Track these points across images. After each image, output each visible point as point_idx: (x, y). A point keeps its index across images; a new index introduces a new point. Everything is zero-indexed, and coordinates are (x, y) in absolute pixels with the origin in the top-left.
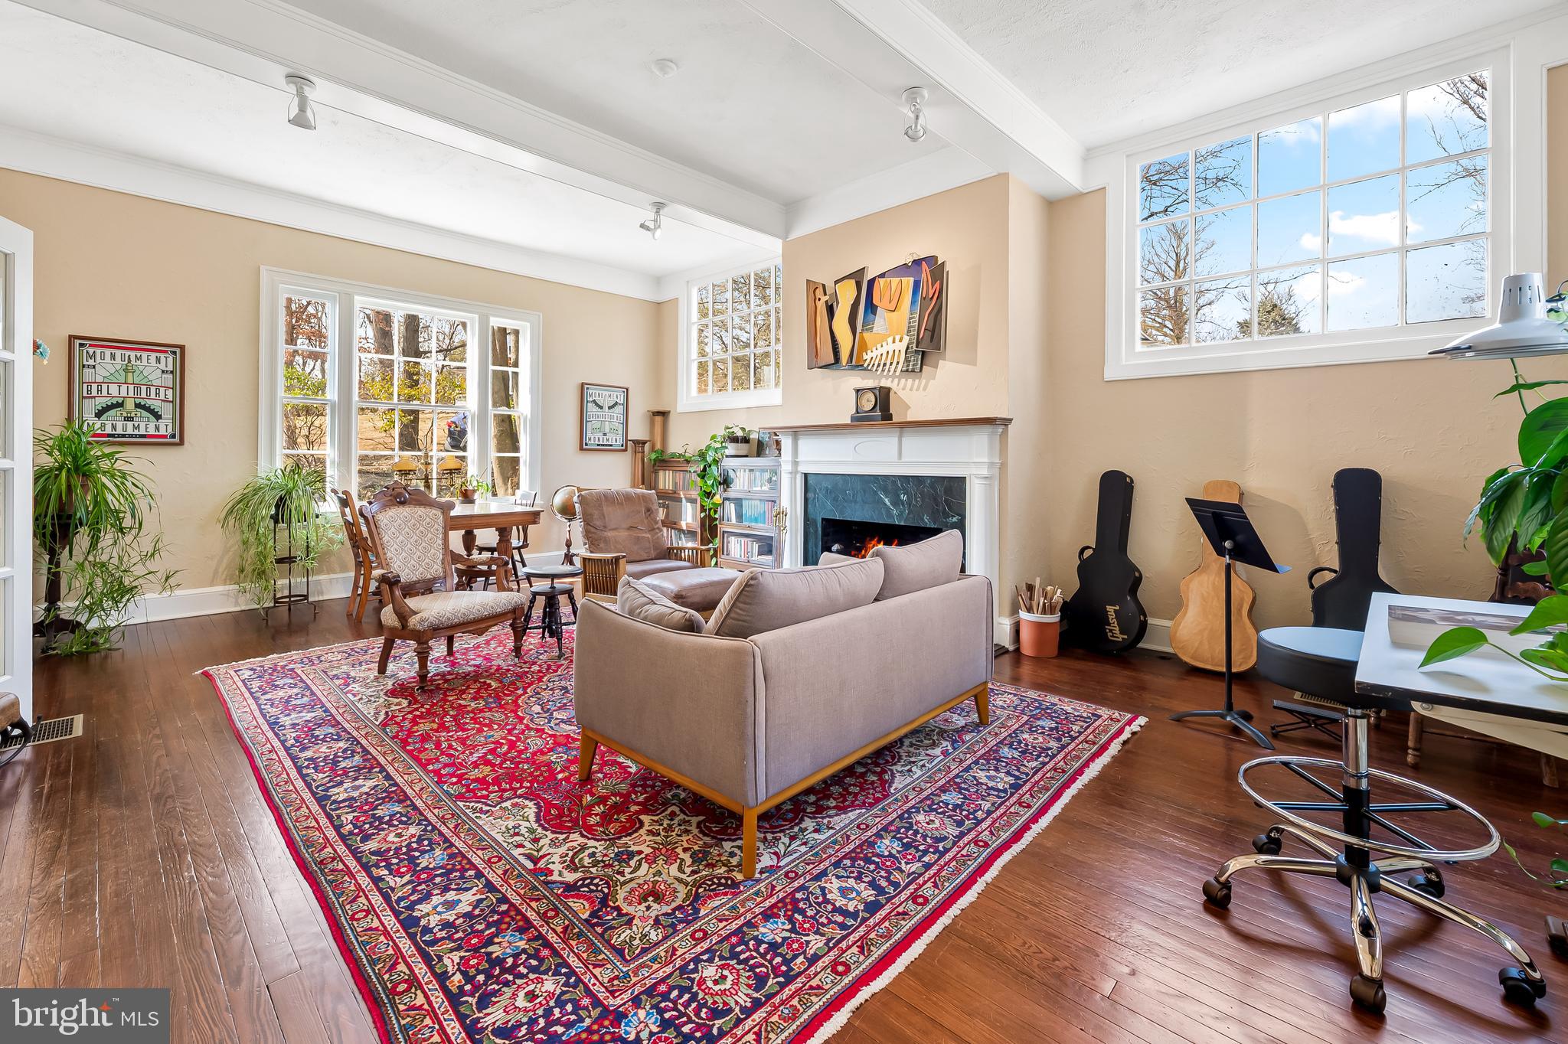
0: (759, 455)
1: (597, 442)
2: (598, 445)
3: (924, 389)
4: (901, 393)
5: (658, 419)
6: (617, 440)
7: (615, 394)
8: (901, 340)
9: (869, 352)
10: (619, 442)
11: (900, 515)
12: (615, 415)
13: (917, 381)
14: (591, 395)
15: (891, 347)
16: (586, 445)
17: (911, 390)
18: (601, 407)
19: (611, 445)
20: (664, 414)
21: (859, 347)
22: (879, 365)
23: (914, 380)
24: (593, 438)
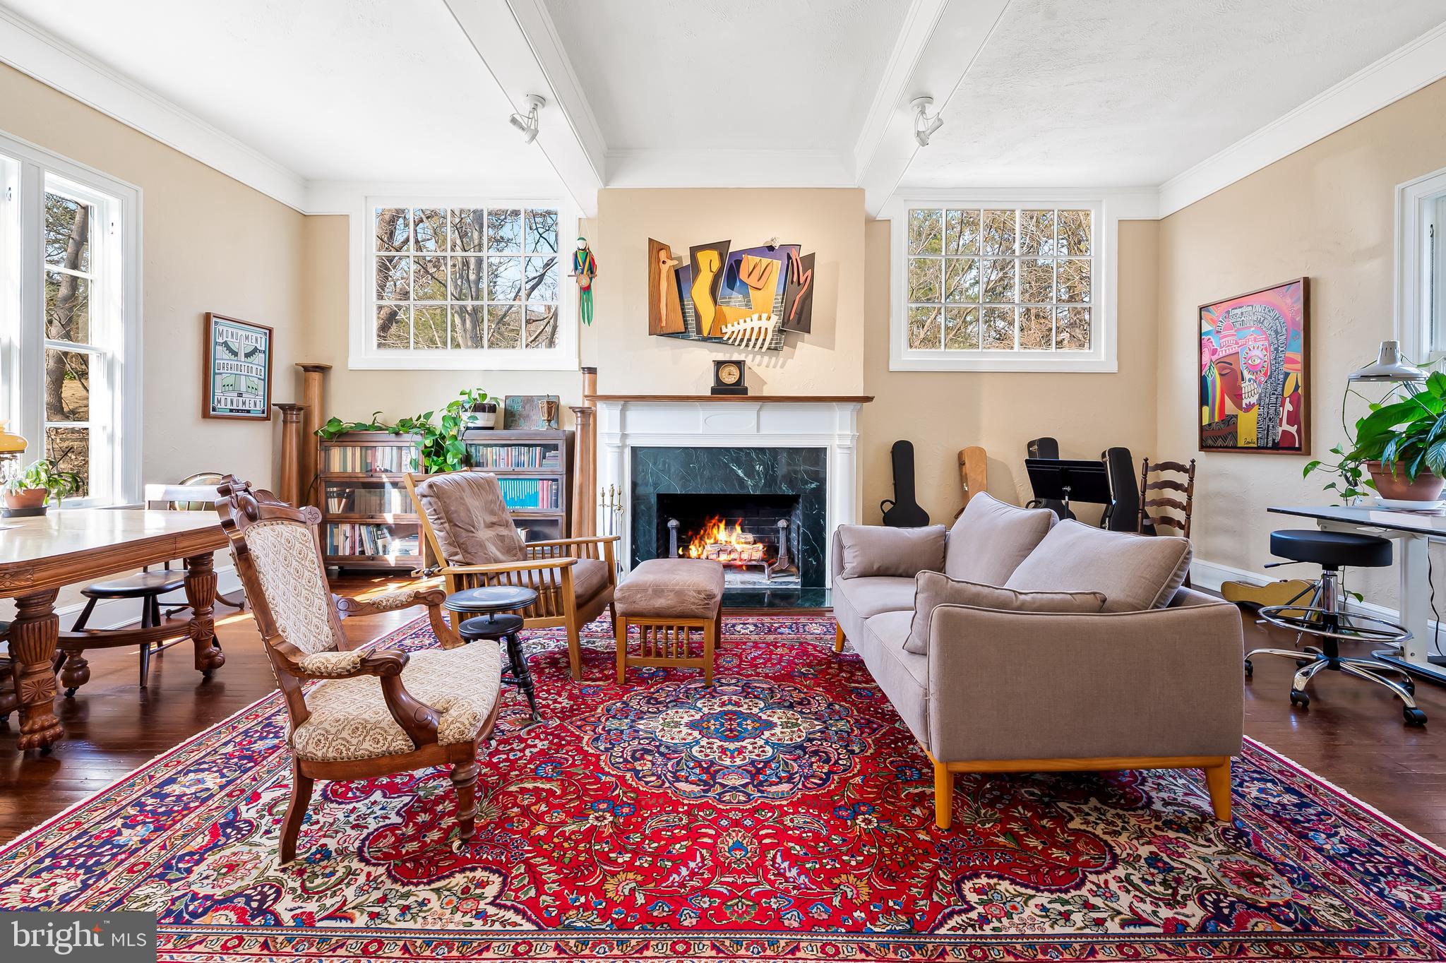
0: (506, 427)
1: (229, 406)
2: (231, 410)
3: (782, 367)
4: (755, 369)
5: (316, 376)
6: (255, 403)
7: (255, 335)
8: (769, 318)
9: (729, 325)
10: (260, 407)
11: (755, 486)
12: (254, 367)
13: (774, 359)
14: (221, 334)
15: (756, 324)
16: (214, 410)
17: (767, 366)
18: (235, 354)
19: (248, 411)
20: (322, 370)
21: (719, 319)
22: (742, 340)
23: (770, 358)
24: (223, 399)
